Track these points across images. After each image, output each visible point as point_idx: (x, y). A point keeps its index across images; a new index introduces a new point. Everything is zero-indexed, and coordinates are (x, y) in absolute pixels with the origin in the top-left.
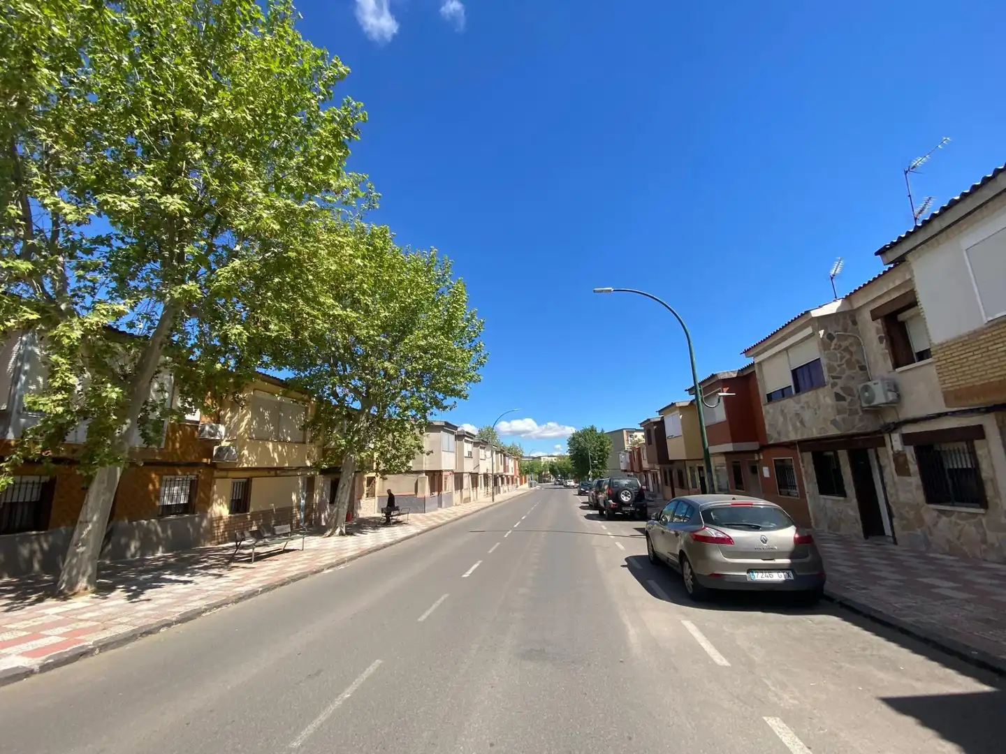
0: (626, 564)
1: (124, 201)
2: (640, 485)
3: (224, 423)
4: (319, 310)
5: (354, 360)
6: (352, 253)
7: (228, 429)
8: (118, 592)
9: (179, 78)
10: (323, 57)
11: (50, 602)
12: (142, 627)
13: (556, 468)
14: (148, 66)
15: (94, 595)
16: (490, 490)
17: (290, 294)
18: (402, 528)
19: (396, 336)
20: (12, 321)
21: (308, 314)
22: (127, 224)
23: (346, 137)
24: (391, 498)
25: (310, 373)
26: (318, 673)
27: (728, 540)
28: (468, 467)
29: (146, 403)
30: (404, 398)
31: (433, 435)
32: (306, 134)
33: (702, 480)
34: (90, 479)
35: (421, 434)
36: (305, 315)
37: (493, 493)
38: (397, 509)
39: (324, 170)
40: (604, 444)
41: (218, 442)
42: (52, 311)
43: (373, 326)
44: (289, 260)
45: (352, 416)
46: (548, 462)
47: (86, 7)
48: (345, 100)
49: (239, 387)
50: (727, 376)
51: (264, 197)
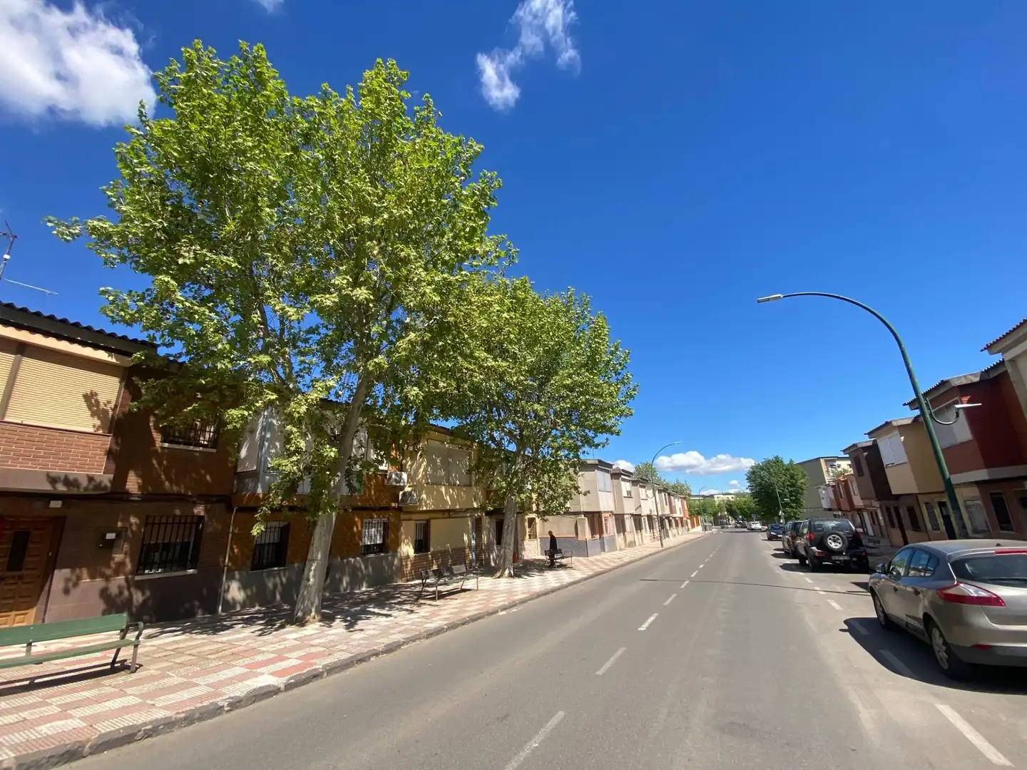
0: (846, 627)
1: (327, 298)
2: (854, 528)
3: (406, 471)
4: (475, 364)
5: (507, 405)
6: (499, 308)
7: (409, 476)
8: (338, 621)
9: (356, 192)
10: (460, 143)
11: (289, 628)
12: (358, 654)
13: (734, 508)
14: (336, 190)
15: (321, 624)
16: (657, 534)
17: (451, 353)
18: (566, 572)
19: (542, 378)
20: (260, 402)
21: (467, 369)
22: (330, 315)
23: (486, 206)
24: (553, 540)
25: (470, 421)
26: (506, 717)
27: (997, 601)
28: (629, 508)
29: (350, 458)
30: (555, 437)
31: (588, 474)
32: (453, 213)
33: (947, 519)
34: (315, 524)
35: (576, 473)
36: (464, 371)
37: (661, 537)
38: (560, 552)
39: (469, 240)
40: (796, 477)
41: (402, 488)
42: (284, 390)
43: (520, 372)
44: (448, 324)
45: (510, 458)
46: (723, 500)
47: (288, 154)
48: (481, 174)
49: (417, 439)
50: (964, 382)
51: (426, 275)
